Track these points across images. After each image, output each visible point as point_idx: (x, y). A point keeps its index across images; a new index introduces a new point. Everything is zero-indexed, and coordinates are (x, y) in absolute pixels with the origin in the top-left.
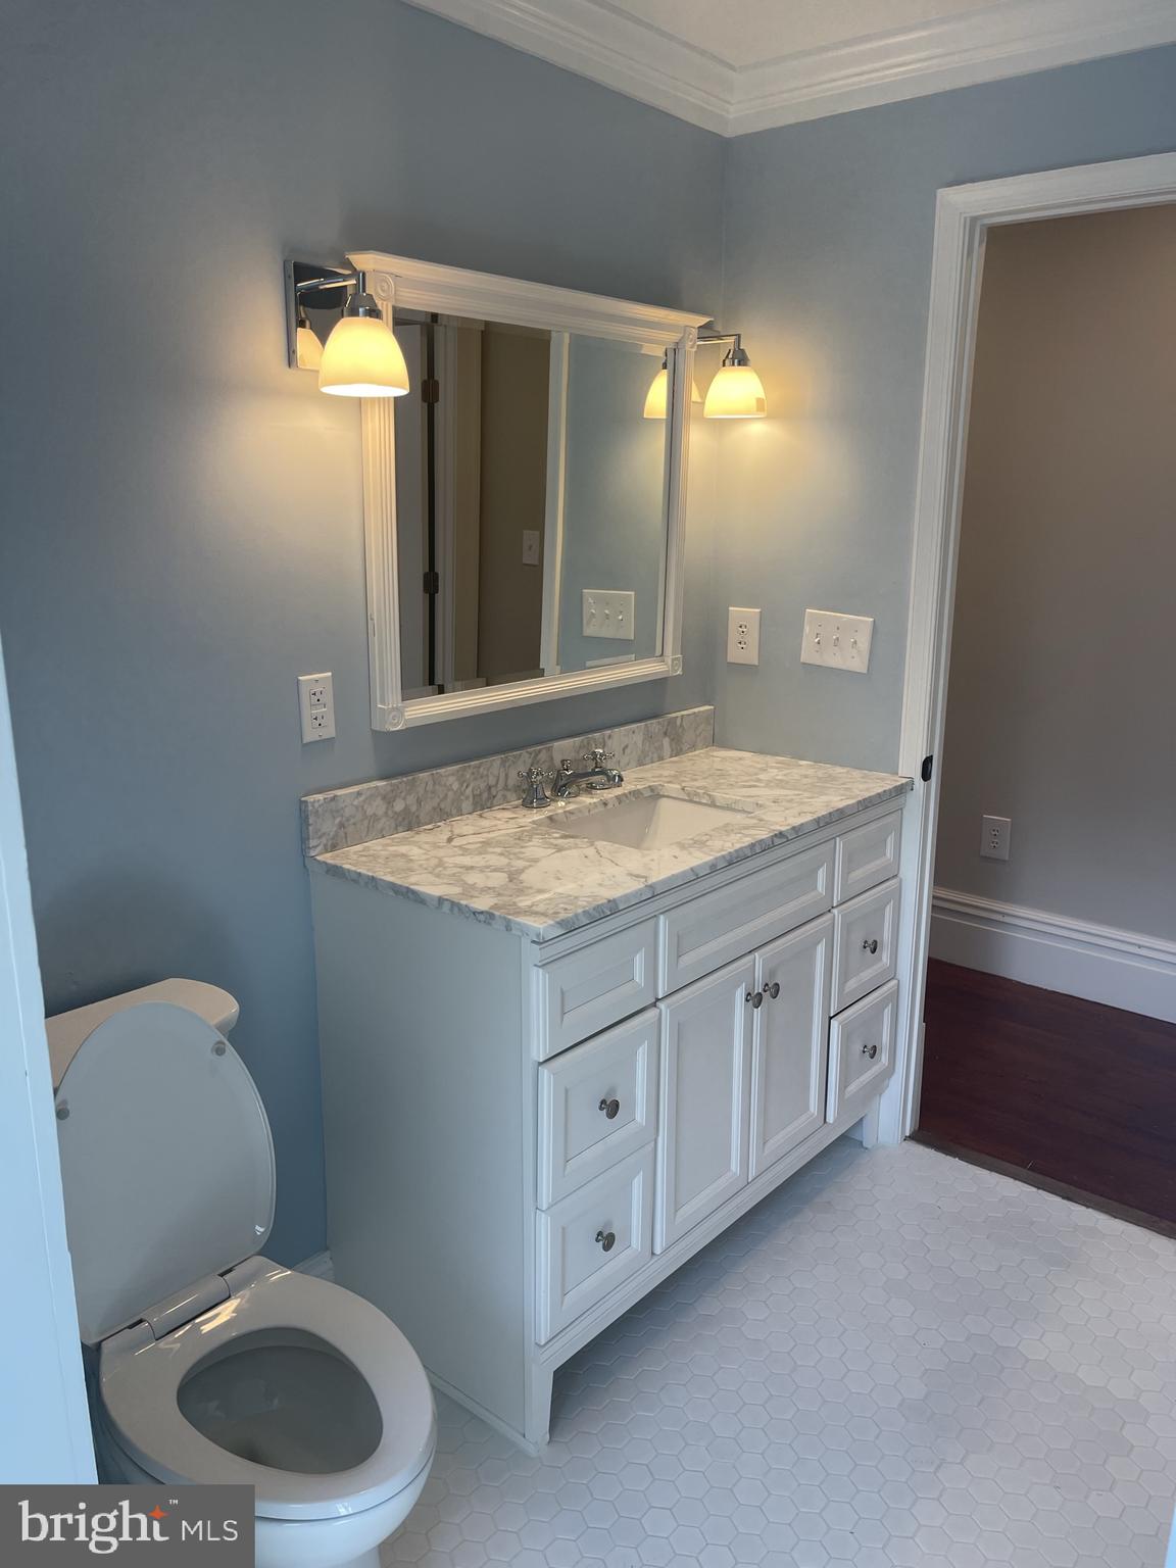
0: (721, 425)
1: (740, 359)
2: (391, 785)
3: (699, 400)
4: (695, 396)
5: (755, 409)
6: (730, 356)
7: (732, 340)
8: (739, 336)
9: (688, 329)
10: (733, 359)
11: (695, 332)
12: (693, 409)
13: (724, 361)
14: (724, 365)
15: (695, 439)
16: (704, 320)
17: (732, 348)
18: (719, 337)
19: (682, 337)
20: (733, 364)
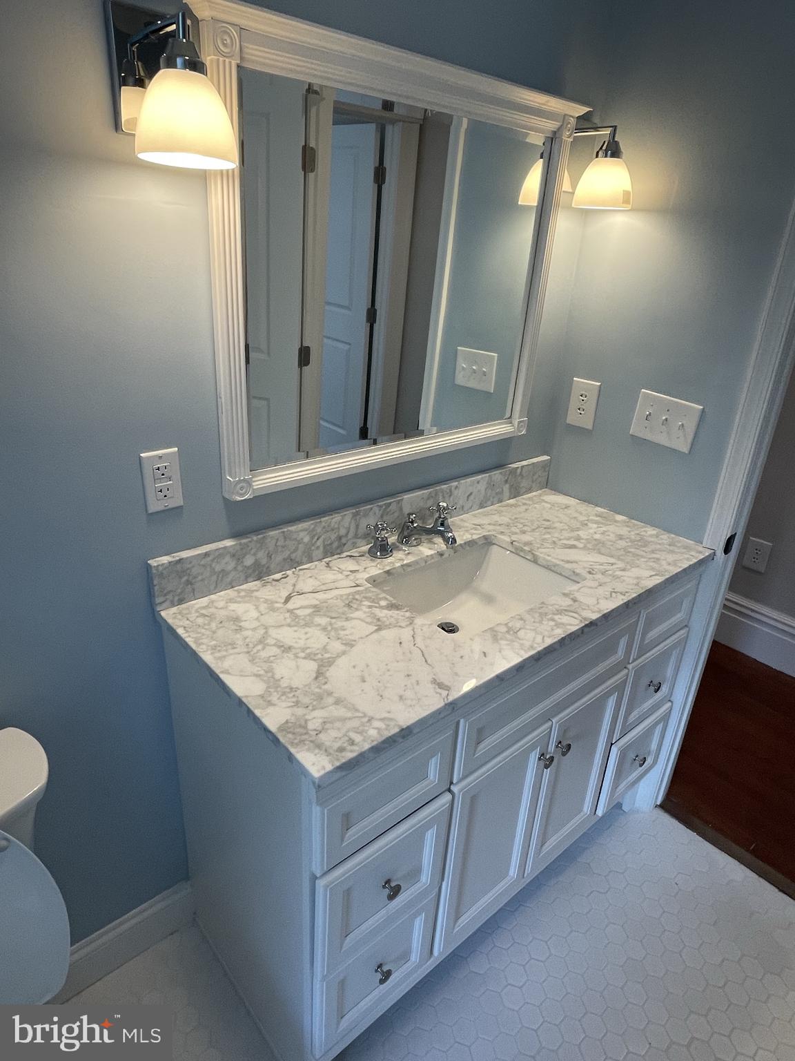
0: (586, 214)
1: (613, 150)
2: (240, 544)
3: (571, 191)
4: (566, 185)
5: (621, 201)
6: (604, 148)
7: (608, 131)
8: (615, 128)
9: (567, 117)
10: (606, 151)
11: (573, 121)
12: (563, 199)
13: (598, 152)
14: (597, 156)
15: (561, 226)
16: (583, 110)
17: (607, 140)
18: (596, 129)
19: (562, 125)
20: (606, 156)
